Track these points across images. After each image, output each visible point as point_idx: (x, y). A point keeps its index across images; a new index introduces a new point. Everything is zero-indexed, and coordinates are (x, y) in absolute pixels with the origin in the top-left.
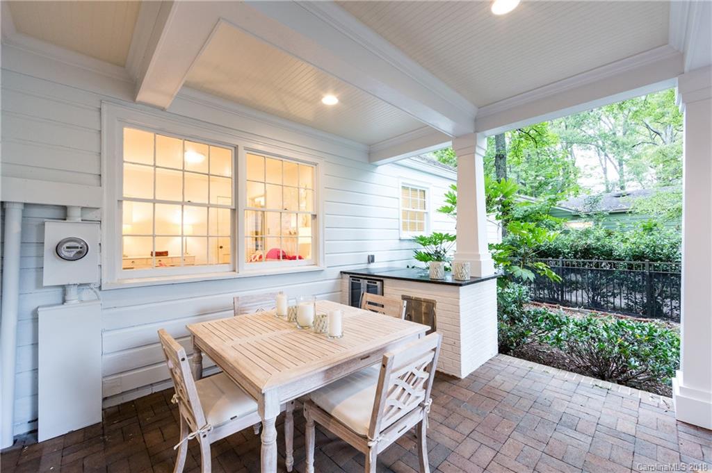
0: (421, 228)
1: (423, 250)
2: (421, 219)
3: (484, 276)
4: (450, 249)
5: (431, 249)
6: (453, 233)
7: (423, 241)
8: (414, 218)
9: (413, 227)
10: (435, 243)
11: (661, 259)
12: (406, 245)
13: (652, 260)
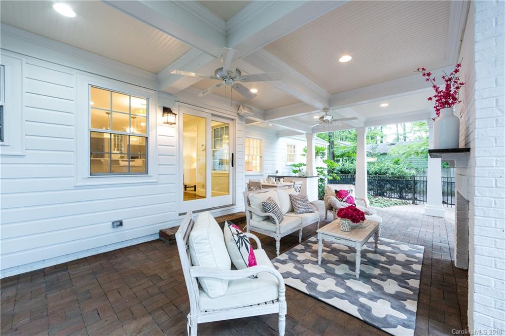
0: (293, 161)
1: (295, 169)
2: (293, 157)
3: (314, 176)
4: (304, 168)
5: (297, 169)
6: (305, 163)
7: (294, 165)
8: (291, 157)
9: (290, 161)
10: (299, 167)
11: (382, 174)
12: (288, 167)
13: (379, 174)
